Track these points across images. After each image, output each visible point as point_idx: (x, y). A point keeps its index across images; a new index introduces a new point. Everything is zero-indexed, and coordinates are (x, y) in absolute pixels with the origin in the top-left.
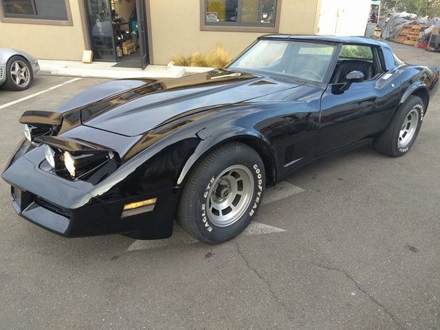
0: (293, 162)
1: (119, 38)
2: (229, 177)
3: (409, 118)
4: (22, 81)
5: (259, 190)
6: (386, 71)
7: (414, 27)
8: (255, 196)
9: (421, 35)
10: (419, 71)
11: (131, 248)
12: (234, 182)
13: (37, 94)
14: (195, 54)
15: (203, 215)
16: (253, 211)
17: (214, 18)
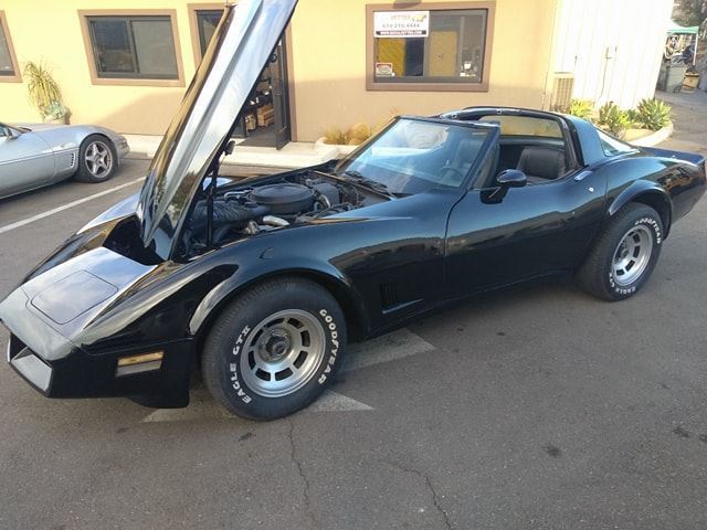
1: (253, 103)
2: (285, 325)
3: (637, 238)
4: (101, 170)
5: (334, 347)
6: (583, 167)
10: (664, 167)
11: (149, 418)
12: (296, 333)
13: (118, 188)
14: (356, 127)
15: (234, 379)
16: (324, 377)
17: (387, 70)
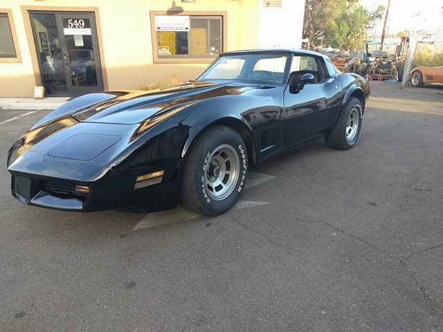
0: (267, 148)
2: (219, 157)
3: (352, 116)
5: (244, 169)
6: (329, 77)
7: (340, 59)
8: (241, 174)
9: (346, 65)
11: (136, 228)
12: (223, 162)
15: (203, 186)
16: (240, 188)
17: (166, 51)
